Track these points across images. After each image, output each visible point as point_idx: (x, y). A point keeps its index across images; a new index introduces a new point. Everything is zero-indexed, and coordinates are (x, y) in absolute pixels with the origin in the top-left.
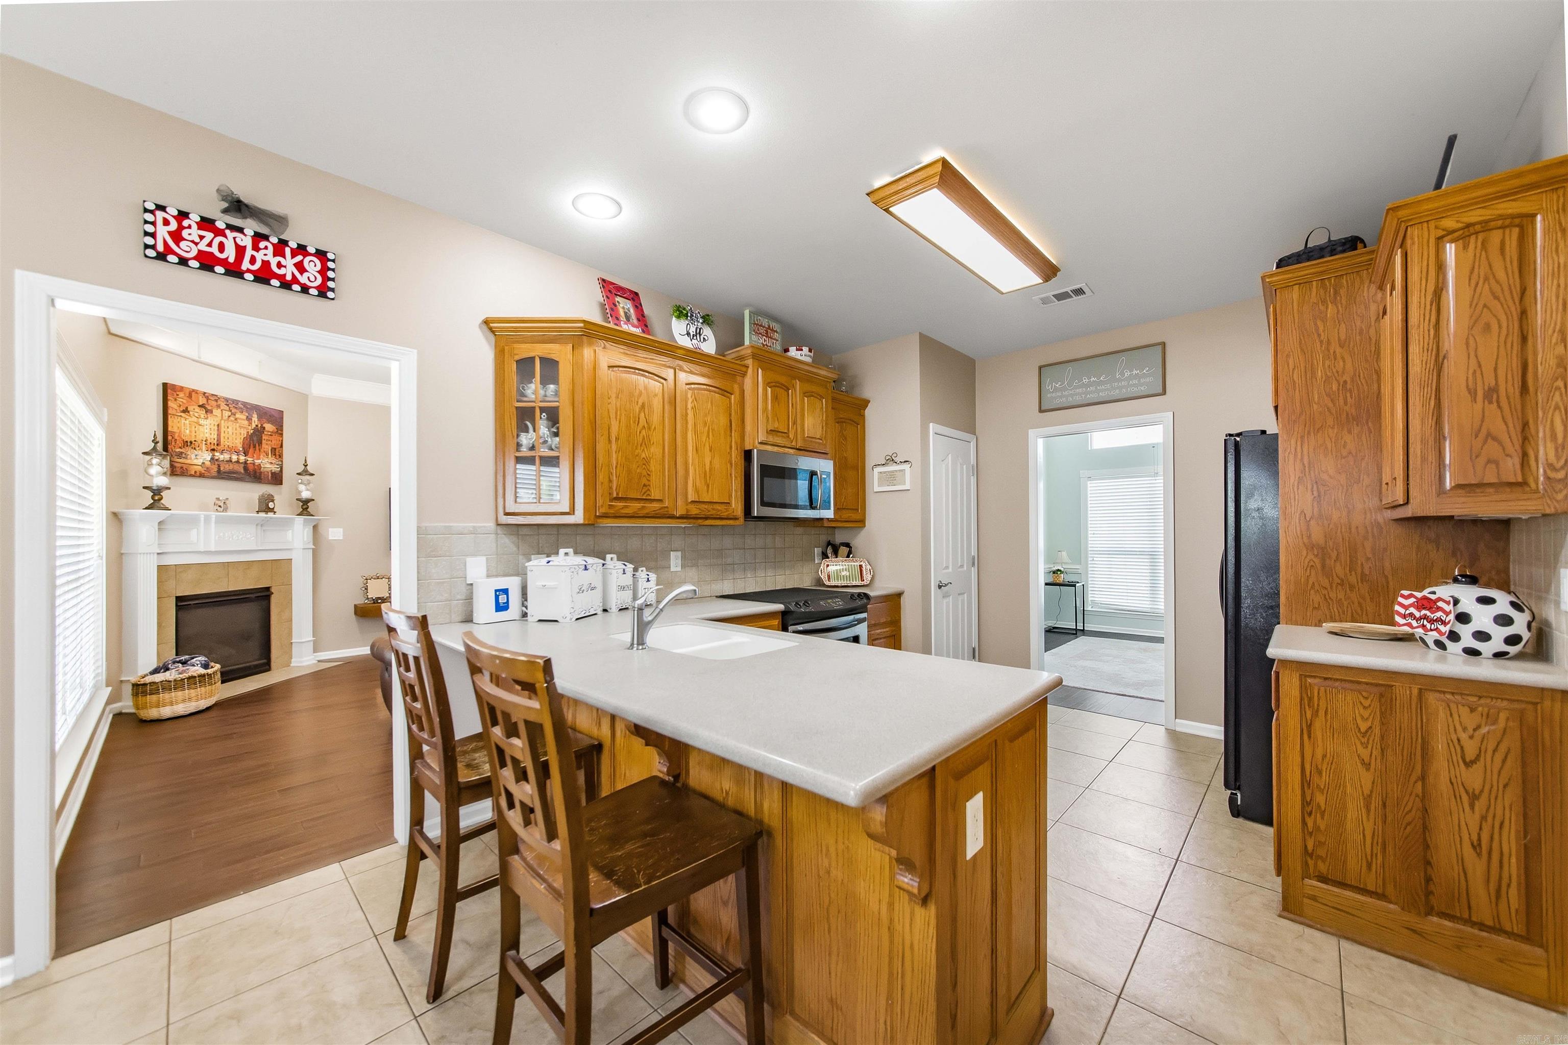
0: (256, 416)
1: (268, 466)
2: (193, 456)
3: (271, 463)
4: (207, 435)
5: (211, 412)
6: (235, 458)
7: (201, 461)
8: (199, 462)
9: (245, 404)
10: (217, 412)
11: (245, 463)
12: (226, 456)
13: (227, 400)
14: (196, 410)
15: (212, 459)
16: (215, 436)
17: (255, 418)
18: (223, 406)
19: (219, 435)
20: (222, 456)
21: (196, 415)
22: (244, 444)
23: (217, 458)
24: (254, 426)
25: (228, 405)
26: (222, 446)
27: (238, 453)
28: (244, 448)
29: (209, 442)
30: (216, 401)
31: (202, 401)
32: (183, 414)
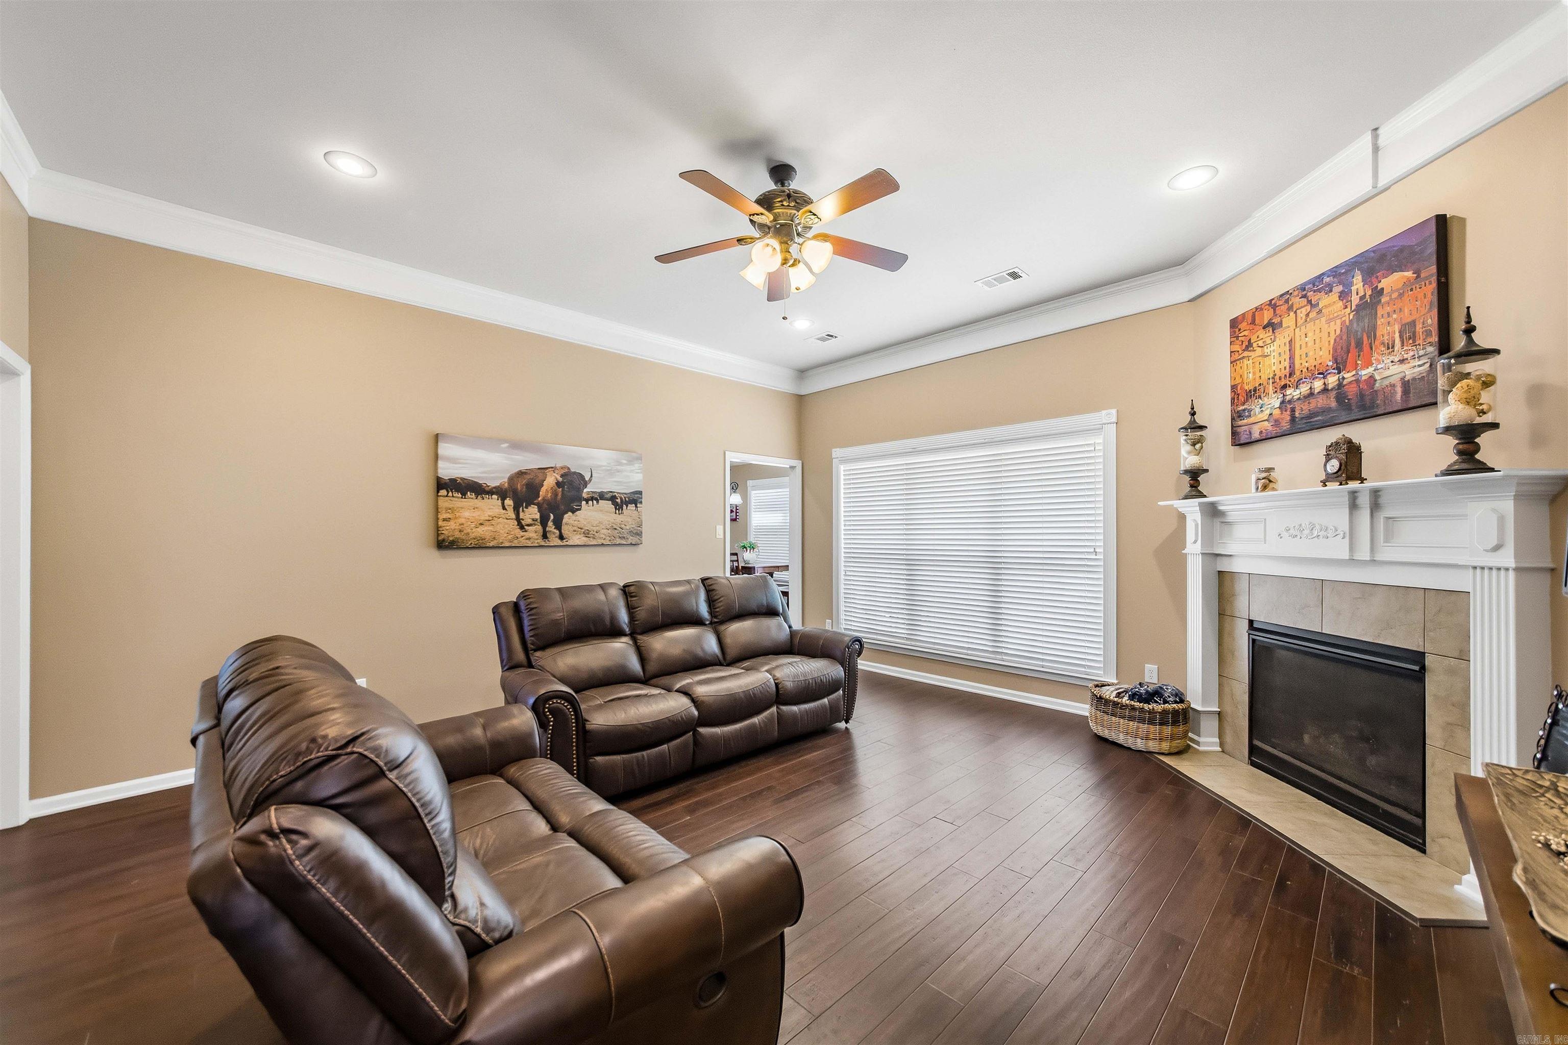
0: (1360, 278)
1: (1396, 369)
2: (1257, 410)
3: (1402, 361)
4: (1274, 368)
5: (1281, 324)
6: (1318, 385)
7: (1268, 412)
8: (1265, 415)
9: (1334, 272)
10: (1288, 321)
11: (1340, 385)
12: (1304, 389)
13: (1302, 288)
14: (1261, 337)
15: (1283, 402)
16: (1287, 364)
17: (1358, 283)
18: (1297, 301)
19: (1292, 358)
20: (1298, 392)
21: (1260, 343)
22: (1335, 350)
23: (1288, 398)
24: (1355, 300)
25: (1304, 296)
26: (1298, 373)
27: (1324, 374)
28: (1335, 360)
29: (1277, 377)
30: (1287, 301)
31: (1267, 315)
32: (1246, 354)
